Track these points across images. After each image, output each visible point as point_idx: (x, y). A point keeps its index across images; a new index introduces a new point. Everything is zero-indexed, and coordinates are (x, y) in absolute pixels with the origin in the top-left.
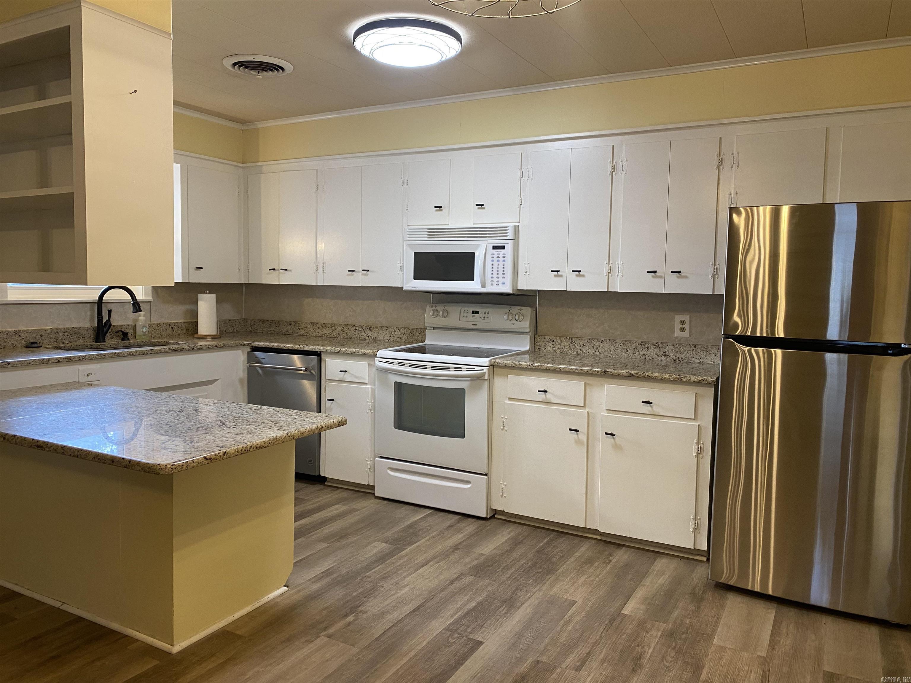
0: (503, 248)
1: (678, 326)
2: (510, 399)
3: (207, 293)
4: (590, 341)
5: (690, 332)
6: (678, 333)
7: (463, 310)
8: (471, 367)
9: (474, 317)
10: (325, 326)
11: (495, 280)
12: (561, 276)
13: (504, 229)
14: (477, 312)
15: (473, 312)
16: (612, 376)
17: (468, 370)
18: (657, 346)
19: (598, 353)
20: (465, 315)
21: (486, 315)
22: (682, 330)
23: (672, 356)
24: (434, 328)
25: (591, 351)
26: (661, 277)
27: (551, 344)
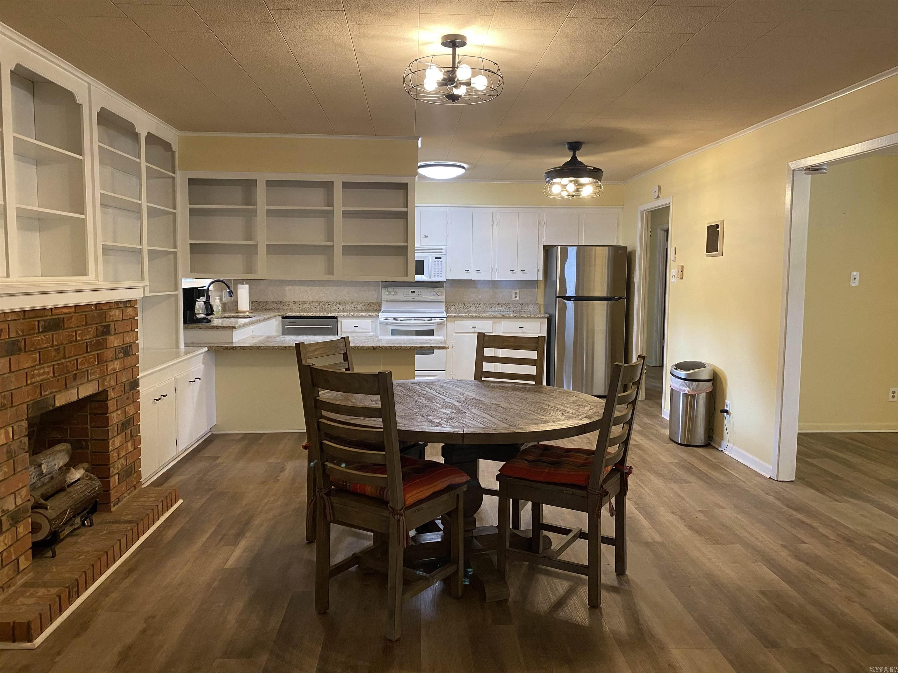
0: (441, 258)
1: (514, 295)
2: (455, 333)
3: (243, 284)
4: (474, 304)
5: (519, 297)
6: (514, 298)
7: (405, 290)
8: (437, 318)
9: (412, 295)
10: (305, 303)
11: (436, 274)
12: (469, 273)
13: (441, 249)
14: (414, 292)
15: (411, 292)
16: (506, 317)
17: (435, 320)
18: (505, 305)
19: (478, 310)
20: (407, 293)
21: (420, 293)
22: (516, 297)
23: (512, 309)
24: (386, 301)
25: (475, 309)
26: (515, 273)
27: (453, 307)
